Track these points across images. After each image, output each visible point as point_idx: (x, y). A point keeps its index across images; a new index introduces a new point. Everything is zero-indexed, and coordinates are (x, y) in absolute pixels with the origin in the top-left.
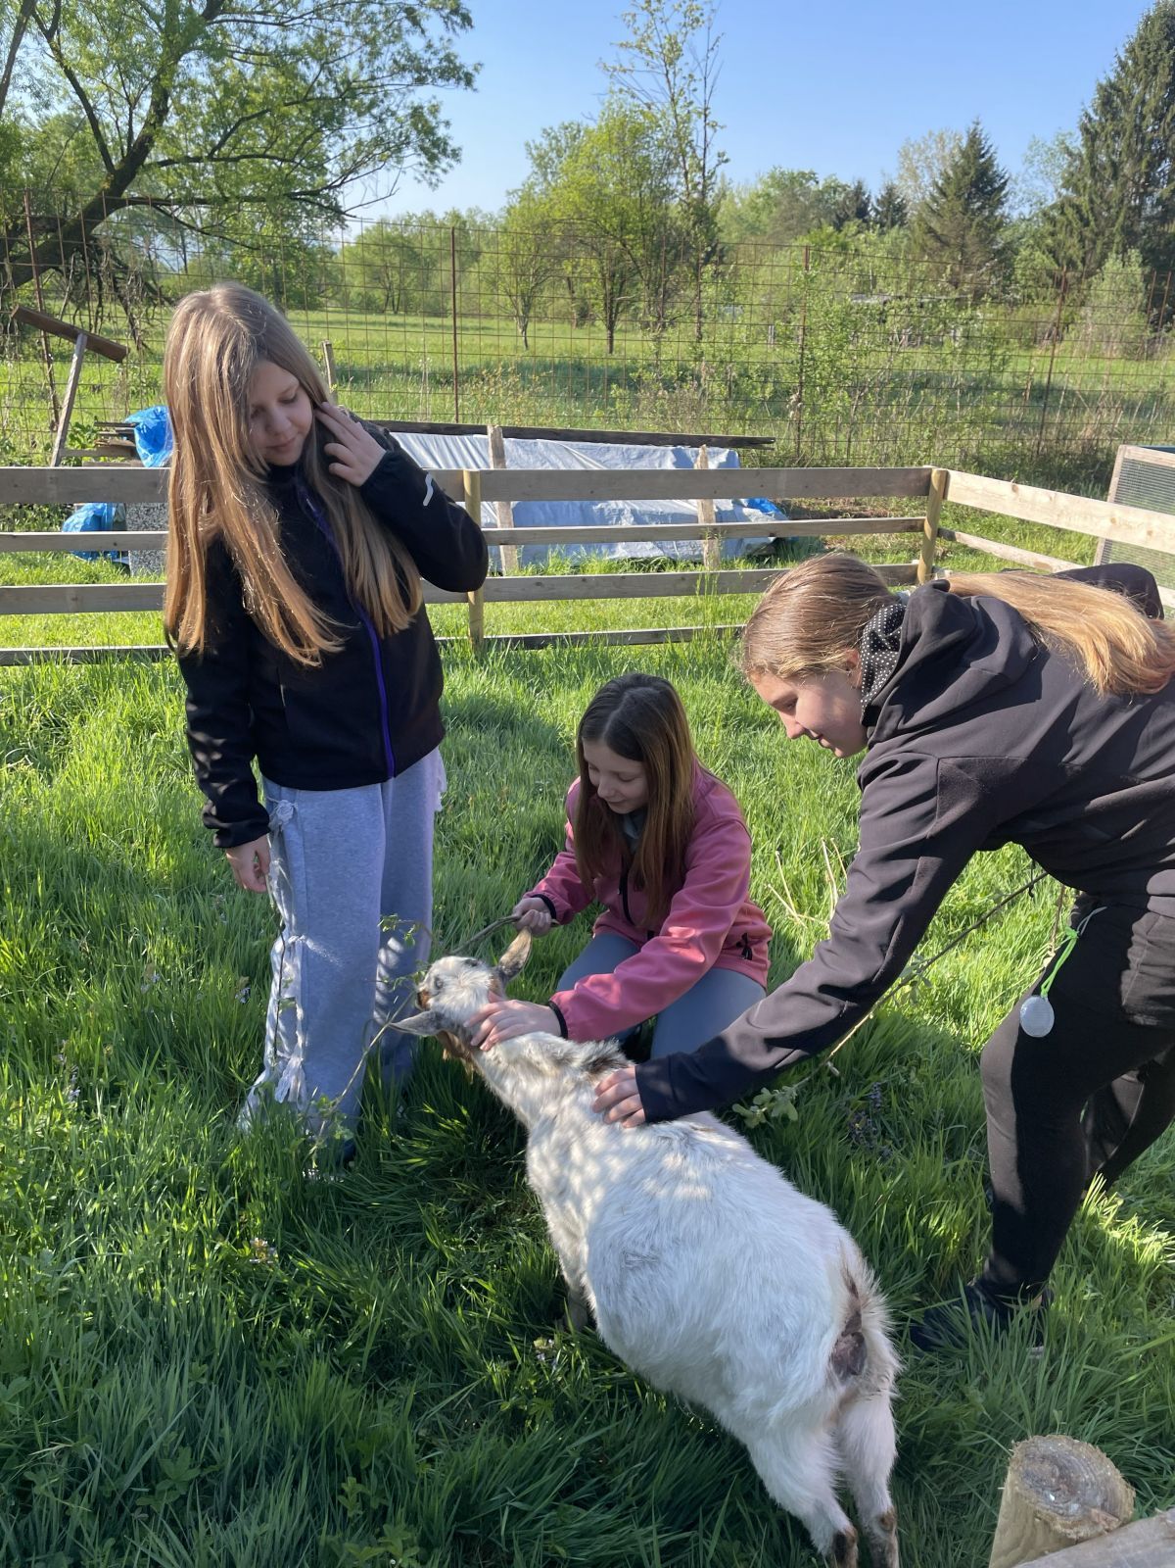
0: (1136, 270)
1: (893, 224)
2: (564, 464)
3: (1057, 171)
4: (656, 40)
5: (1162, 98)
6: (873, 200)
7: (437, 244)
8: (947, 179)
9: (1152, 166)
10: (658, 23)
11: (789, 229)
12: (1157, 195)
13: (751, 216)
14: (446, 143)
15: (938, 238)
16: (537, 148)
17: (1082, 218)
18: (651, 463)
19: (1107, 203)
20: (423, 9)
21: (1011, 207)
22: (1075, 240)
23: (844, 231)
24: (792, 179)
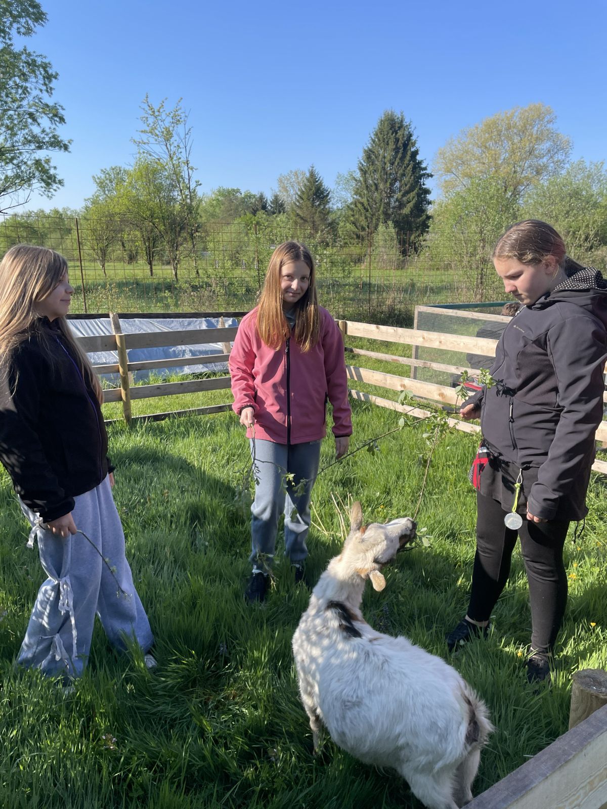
0: (392, 230)
1: (280, 212)
2: (151, 330)
3: (351, 188)
4: (159, 129)
5: (392, 155)
6: (269, 201)
7: (47, 226)
8: (303, 192)
9: (392, 184)
10: (160, 122)
11: (230, 215)
12: (395, 197)
13: (211, 209)
14: (55, 177)
15: (302, 218)
16: (98, 178)
17: (365, 208)
18: (195, 327)
19: (375, 201)
20: (38, 114)
21: (333, 204)
22: (364, 218)
23: (257, 216)
24: (229, 192)
